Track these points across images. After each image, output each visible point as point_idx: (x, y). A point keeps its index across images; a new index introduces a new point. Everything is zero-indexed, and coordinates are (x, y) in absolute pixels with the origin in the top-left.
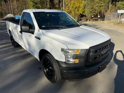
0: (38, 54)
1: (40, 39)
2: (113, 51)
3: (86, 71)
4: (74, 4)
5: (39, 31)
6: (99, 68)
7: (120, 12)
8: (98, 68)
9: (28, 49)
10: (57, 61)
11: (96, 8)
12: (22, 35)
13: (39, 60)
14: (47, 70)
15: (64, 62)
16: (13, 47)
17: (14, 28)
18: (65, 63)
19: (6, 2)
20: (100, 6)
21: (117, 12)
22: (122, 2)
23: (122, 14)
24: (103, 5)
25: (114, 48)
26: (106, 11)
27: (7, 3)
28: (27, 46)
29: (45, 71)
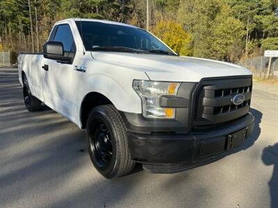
0: (79, 109)
1: (85, 71)
2: (260, 124)
3: (193, 140)
4: (169, 39)
5: (84, 53)
6: (227, 139)
7: (269, 54)
8: (224, 138)
9: (57, 104)
10: (122, 113)
11: (218, 48)
12: (47, 75)
13: (80, 125)
14: (98, 145)
15: (139, 114)
16: (27, 111)
17: (32, 64)
18: (141, 116)
19: (28, 34)
20: (226, 44)
21: (263, 55)
22: (272, 38)
23: (274, 59)
24: (232, 41)
25: (262, 120)
26: (239, 56)
27: (29, 36)
28: (56, 98)
29: (92, 148)
